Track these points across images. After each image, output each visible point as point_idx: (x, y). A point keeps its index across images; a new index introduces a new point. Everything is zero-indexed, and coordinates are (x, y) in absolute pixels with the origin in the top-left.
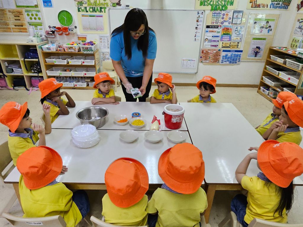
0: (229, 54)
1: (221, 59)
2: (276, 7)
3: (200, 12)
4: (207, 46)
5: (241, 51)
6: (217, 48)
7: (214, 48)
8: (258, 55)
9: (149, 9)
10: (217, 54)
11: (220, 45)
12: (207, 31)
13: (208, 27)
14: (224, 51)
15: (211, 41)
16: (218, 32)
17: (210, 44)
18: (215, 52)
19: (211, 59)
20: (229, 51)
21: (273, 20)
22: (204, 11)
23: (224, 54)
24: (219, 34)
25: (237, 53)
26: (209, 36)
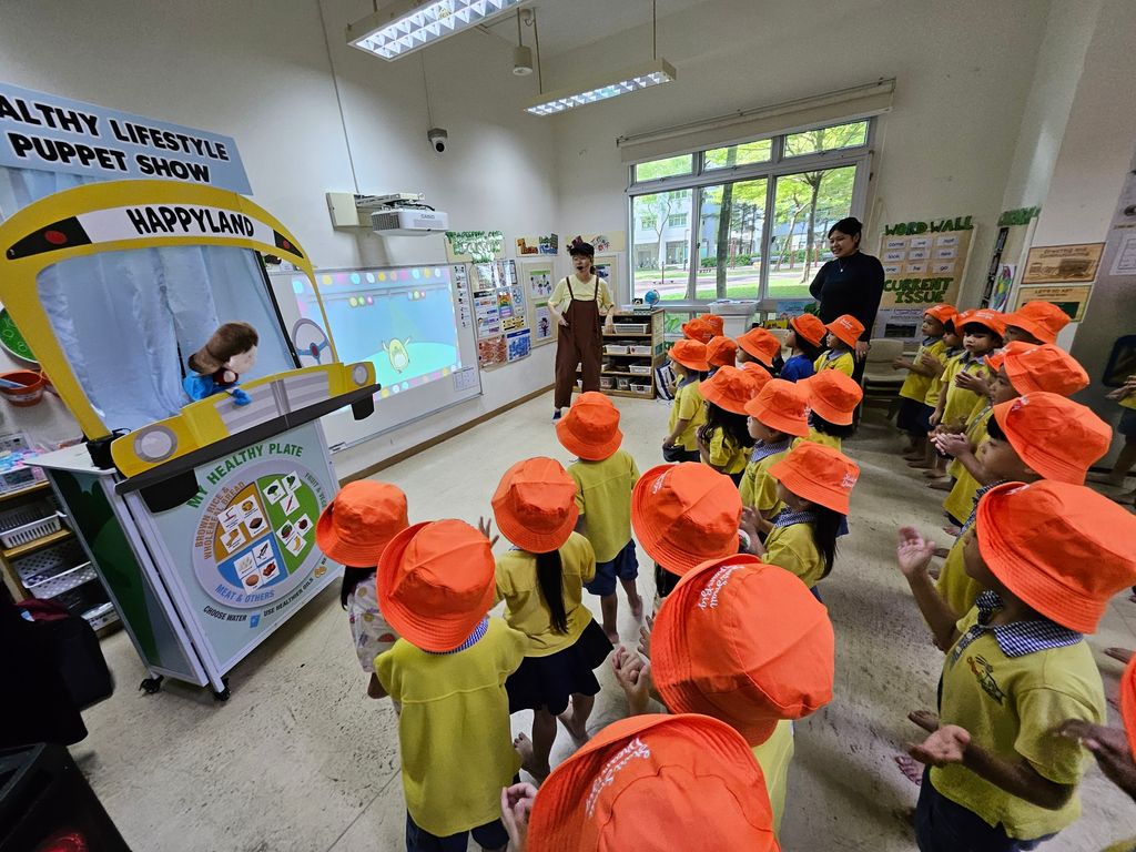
0: (516, 339)
1: (508, 352)
2: (546, 252)
3: (459, 267)
4: (485, 333)
5: (528, 331)
6: (499, 334)
7: (495, 334)
8: (548, 332)
9: (359, 266)
10: (501, 346)
11: (501, 325)
12: (477, 304)
13: (476, 295)
14: (509, 336)
15: (487, 322)
16: (494, 303)
17: (487, 327)
18: (498, 341)
19: (495, 358)
20: (514, 335)
21: (548, 272)
22: (464, 263)
23: (509, 342)
24: (496, 307)
25: (524, 336)
26: (482, 312)
